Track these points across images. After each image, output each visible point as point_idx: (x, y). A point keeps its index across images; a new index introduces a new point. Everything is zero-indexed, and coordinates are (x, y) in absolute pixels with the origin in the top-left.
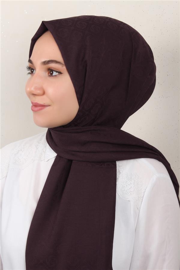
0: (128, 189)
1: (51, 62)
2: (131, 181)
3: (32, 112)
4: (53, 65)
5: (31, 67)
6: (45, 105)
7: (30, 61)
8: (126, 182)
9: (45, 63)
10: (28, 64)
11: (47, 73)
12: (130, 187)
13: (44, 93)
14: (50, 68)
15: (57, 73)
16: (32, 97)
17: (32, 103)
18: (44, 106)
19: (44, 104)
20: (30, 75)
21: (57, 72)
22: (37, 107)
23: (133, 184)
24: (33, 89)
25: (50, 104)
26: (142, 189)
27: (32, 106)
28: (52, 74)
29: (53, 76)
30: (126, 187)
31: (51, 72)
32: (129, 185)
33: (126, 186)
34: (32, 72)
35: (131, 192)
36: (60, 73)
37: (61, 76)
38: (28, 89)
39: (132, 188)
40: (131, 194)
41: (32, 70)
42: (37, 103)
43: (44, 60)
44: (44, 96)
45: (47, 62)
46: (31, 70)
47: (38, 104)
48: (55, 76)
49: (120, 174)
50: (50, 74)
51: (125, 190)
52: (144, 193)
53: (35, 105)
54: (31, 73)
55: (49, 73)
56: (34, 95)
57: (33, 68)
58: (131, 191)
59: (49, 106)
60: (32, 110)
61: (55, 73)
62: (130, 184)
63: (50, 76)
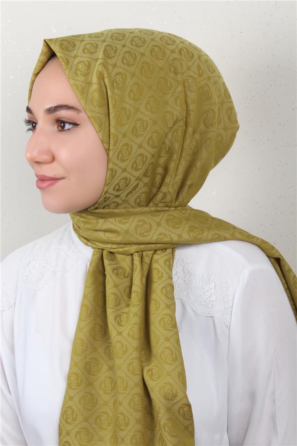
0: (207, 298)
1: (60, 108)
2: (209, 283)
3: (38, 191)
4: (63, 114)
5: (31, 120)
6: (56, 177)
7: (29, 110)
9: (51, 111)
10: (26, 116)
11: (56, 127)
13: (53, 159)
14: (59, 118)
15: (71, 126)
16: (36, 165)
17: (37, 176)
18: (55, 180)
19: (55, 175)
20: (31, 131)
21: (70, 123)
22: (44, 181)
23: (213, 288)
24: (35, 153)
25: (64, 176)
27: (37, 181)
28: (63, 127)
29: (65, 130)
30: (203, 295)
31: (62, 125)
32: (207, 291)
34: (34, 127)
36: (75, 125)
37: (77, 129)
38: (28, 155)
41: (34, 125)
42: (43, 175)
43: (48, 106)
44: (55, 164)
45: (53, 108)
46: (32, 124)
47: (46, 176)
48: (69, 129)
50: (60, 128)
52: (233, 299)
53: (42, 179)
55: (58, 127)
56: (38, 163)
57: (35, 121)
58: (212, 300)
59: (63, 178)
60: (38, 187)
61: (67, 126)
62: (208, 290)
63: (61, 131)
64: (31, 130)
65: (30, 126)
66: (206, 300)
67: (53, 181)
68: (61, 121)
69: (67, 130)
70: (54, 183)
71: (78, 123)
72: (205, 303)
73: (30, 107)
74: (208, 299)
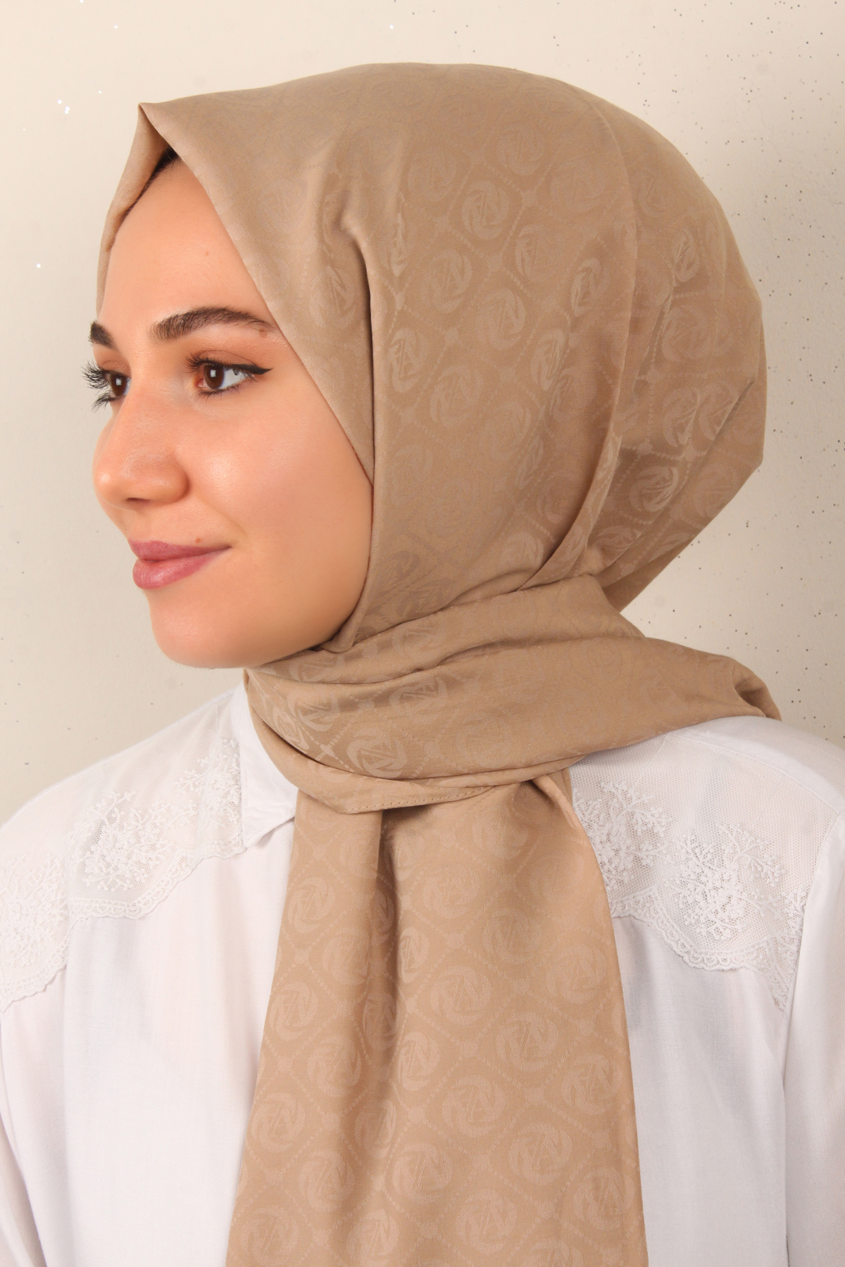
0: (716, 912)
1: (201, 319)
2: (721, 864)
3: (140, 596)
4: (215, 337)
5: (106, 367)
6: (206, 544)
7: (99, 334)
8: (699, 875)
9: (172, 329)
10: (90, 354)
11: (189, 384)
12: (725, 900)
13: (186, 488)
14: (199, 354)
15: (241, 377)
16: (129, 513)
17: (136, 547)
18: (198, 553)
19: (198, 540)
20: (109, 404)
21: (237, 368)
22: (162, 564)
24: (124, 472)
25: (225, 539)
26: (784, 898)
27: (137, 565)
28: (216, 382)
29: (222, 391)
30: (702, 903)
31: (213, 373)
32: (716, 888)
33: (699, 898)
34: (120, 391)
35: (732, 921)
36: (255, 371)
37: (262, 386)
38: (105, 478)
39: (733, 901)
40: (735, 932)
41: (119, 382)
42: (159, 544)
43: (163, 316)
44: (192, 502)
45: (179, 321)
46: (113, 379)
47: (166, 546)
48: (234, 388)
49: (655, 847)
50: (204, 385)
51: (702, 919)
53: (153, 558)
54: (113, 395)
55: (198, 382)
56: (136, 502)
57: (120, 370)
58: (734, 916)
59: (227, 547)
60: (140, 585)
61: (230, 378)
62: (718, 884)
63: (208, 394)
64: (110, 399)
65: (107, 389)
66: (712, 917)
67: (191, 561)
68: (207, 361)
69: (228, 389)
70: (197, 566)
71: (266, 366)
72: (712, 929)
73: (102, 322)
74: (721, 914)
